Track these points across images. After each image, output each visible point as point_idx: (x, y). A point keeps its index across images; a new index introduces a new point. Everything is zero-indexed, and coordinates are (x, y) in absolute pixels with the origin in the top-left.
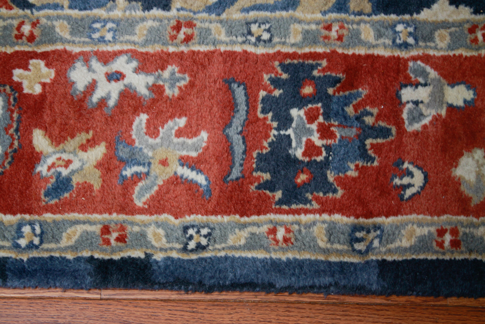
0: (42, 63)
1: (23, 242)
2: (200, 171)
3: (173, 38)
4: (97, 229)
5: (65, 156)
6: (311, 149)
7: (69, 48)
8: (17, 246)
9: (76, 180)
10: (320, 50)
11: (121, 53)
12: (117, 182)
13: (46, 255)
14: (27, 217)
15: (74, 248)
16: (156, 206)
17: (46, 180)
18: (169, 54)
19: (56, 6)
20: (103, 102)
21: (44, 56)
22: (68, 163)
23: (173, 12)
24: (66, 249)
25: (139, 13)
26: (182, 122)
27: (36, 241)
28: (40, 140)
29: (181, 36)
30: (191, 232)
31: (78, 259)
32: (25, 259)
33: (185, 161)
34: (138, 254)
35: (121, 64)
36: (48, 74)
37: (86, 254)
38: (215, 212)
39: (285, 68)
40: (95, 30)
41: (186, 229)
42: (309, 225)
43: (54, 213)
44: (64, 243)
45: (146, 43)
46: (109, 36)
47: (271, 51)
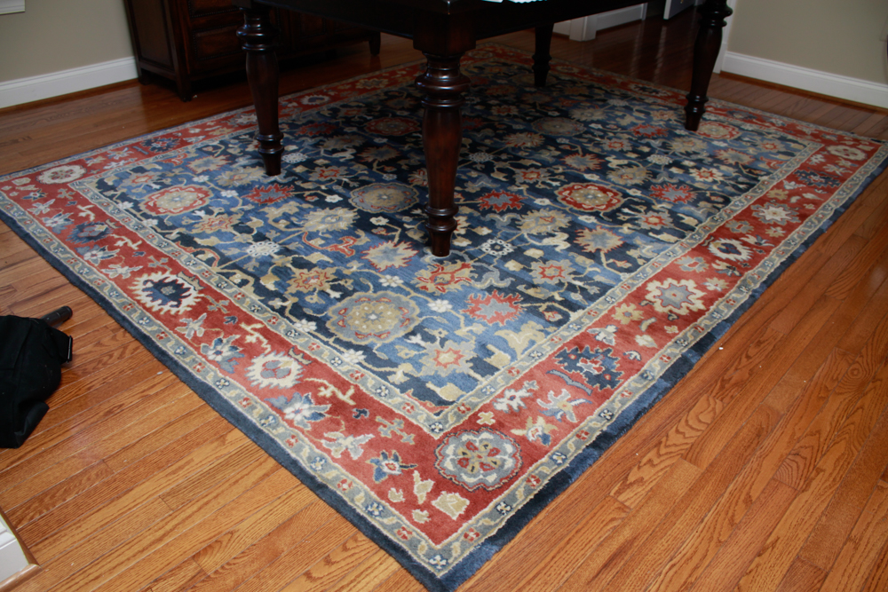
0: (483, 413)
1: (560, 461)
2: (579, 399)
3: (513, 375)
4: (575, 438)
5: (533, 429)
6: (598, 369)
7: (485, 403)
8: (559, 464)
9: (547, 432)
10: (560, 346)
11: (504, 391)
12: (559, 423)
13: (573, 458)
14: (549, 454)
15: (578, 448)
16: (582, 418)
17: (537, 440)
18: (519, 380)
19: (462, 396)
20: (519, 407)
21: (480, 411)
22: (537, 430)
23: (502, 370)
24: (575, 451)
25: (492, 378)
26: (552, 392)
27: (564, 457)
28: (517, 432)
29: (515, 373)
30: (602, 415)
31: (584, 450)
32: (568, 465)
33: (570, 400)
34: (598, 433)
35: (508, 394)
36: (490, 414)
37: (584, 447)
38: (600, 405)
39: (558, 356)
40: (485, 392)
41: (599, 415)
42: (629, 385)
43: (555, 445)
44: (572, 450)
45: (507, 383)
46: (493, 390)
47: (547, 356)
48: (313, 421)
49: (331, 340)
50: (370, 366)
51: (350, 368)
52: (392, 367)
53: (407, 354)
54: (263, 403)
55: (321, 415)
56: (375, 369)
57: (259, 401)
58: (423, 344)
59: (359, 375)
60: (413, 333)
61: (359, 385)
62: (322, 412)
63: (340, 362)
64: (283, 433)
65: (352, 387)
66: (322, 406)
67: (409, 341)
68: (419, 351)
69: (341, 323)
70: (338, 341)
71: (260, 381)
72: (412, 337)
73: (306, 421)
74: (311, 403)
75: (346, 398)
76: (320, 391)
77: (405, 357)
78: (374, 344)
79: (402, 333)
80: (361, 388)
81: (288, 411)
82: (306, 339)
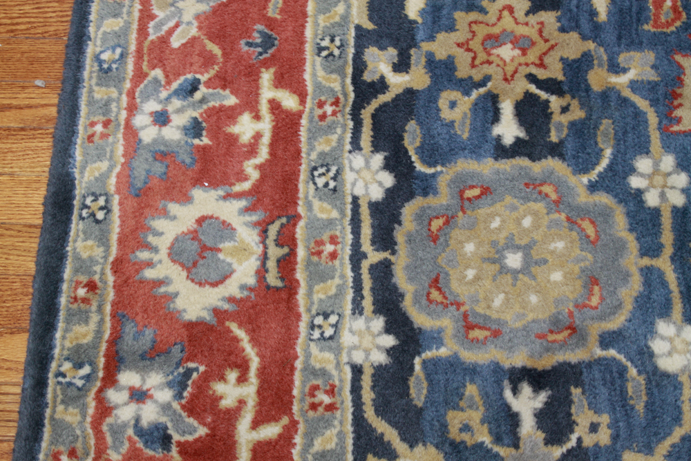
48: (140, 445)
49: (374, 256)
50: (368, 395)
51: (331, 368)
52: (403, 439)
53: (466, 428)
54: (108, 318)
55: (166, 440)
56: (370, 413)
57: (108, 308)
58: (528, 426)
59: (327, 400)
60: (537, 379)
61: (301, 427)
62: (176, 437)
63: (329, 332)
64: (69, 426)
65: (285, 420)
66: (191, 420)
67: (508, 394)
68: (498, 439)
69: (436, 224)
70: (383, 272)
71: (156, 258)
72: (526, 389)
73: (130, 432)
74: (179, 396)
75: (246, 435)
76: (222, 378)
77: (454, 433)
78: (436, 338)
79: (519, 359)
80: (298, 439)
81: (129, 378)
82: (335, 214)
